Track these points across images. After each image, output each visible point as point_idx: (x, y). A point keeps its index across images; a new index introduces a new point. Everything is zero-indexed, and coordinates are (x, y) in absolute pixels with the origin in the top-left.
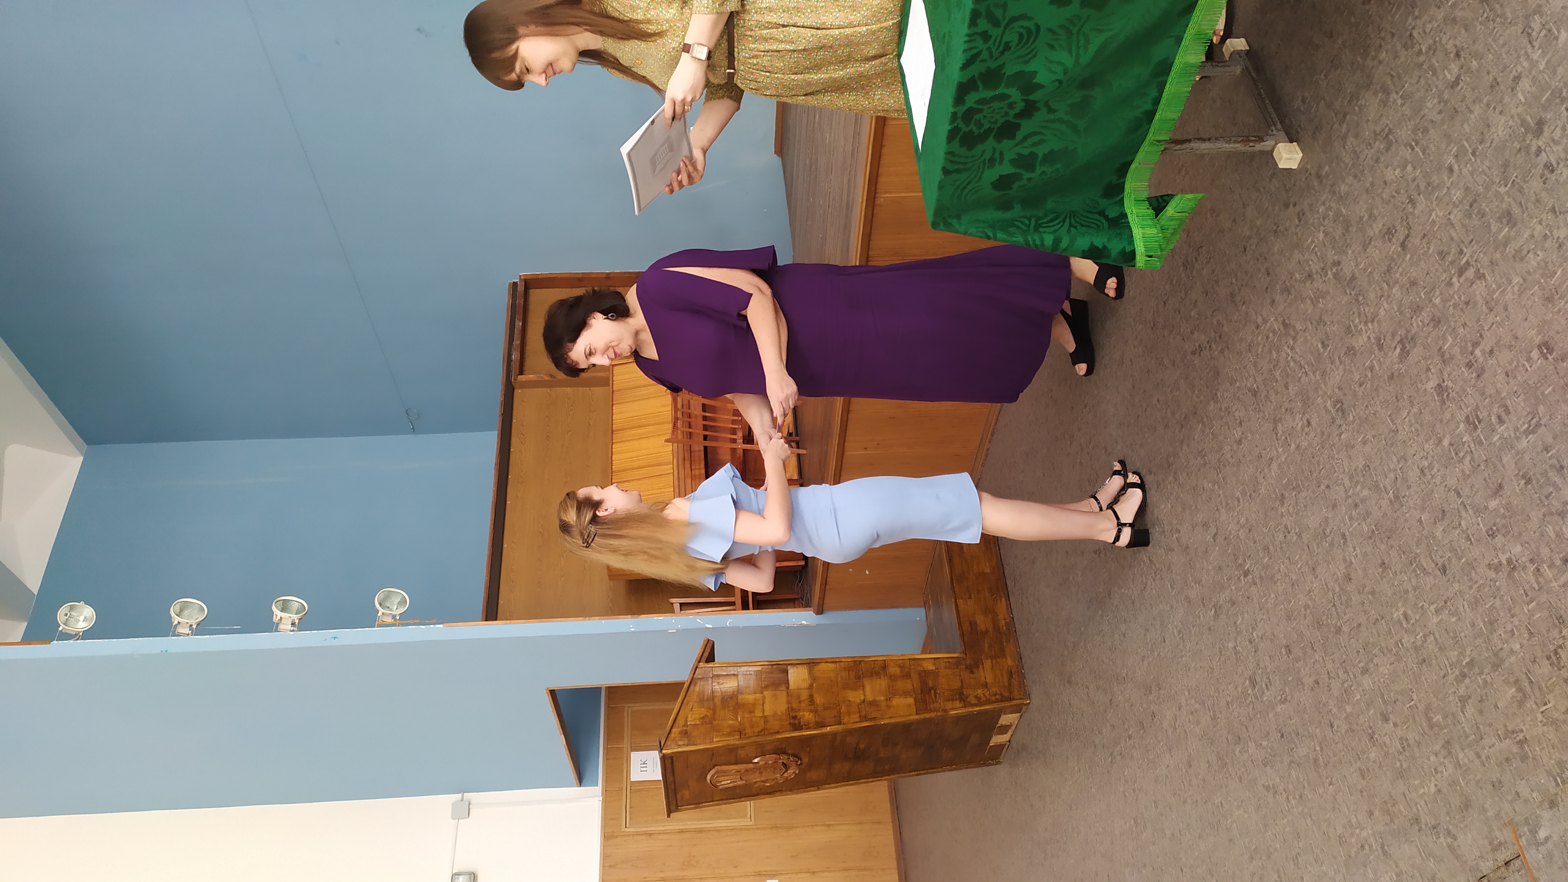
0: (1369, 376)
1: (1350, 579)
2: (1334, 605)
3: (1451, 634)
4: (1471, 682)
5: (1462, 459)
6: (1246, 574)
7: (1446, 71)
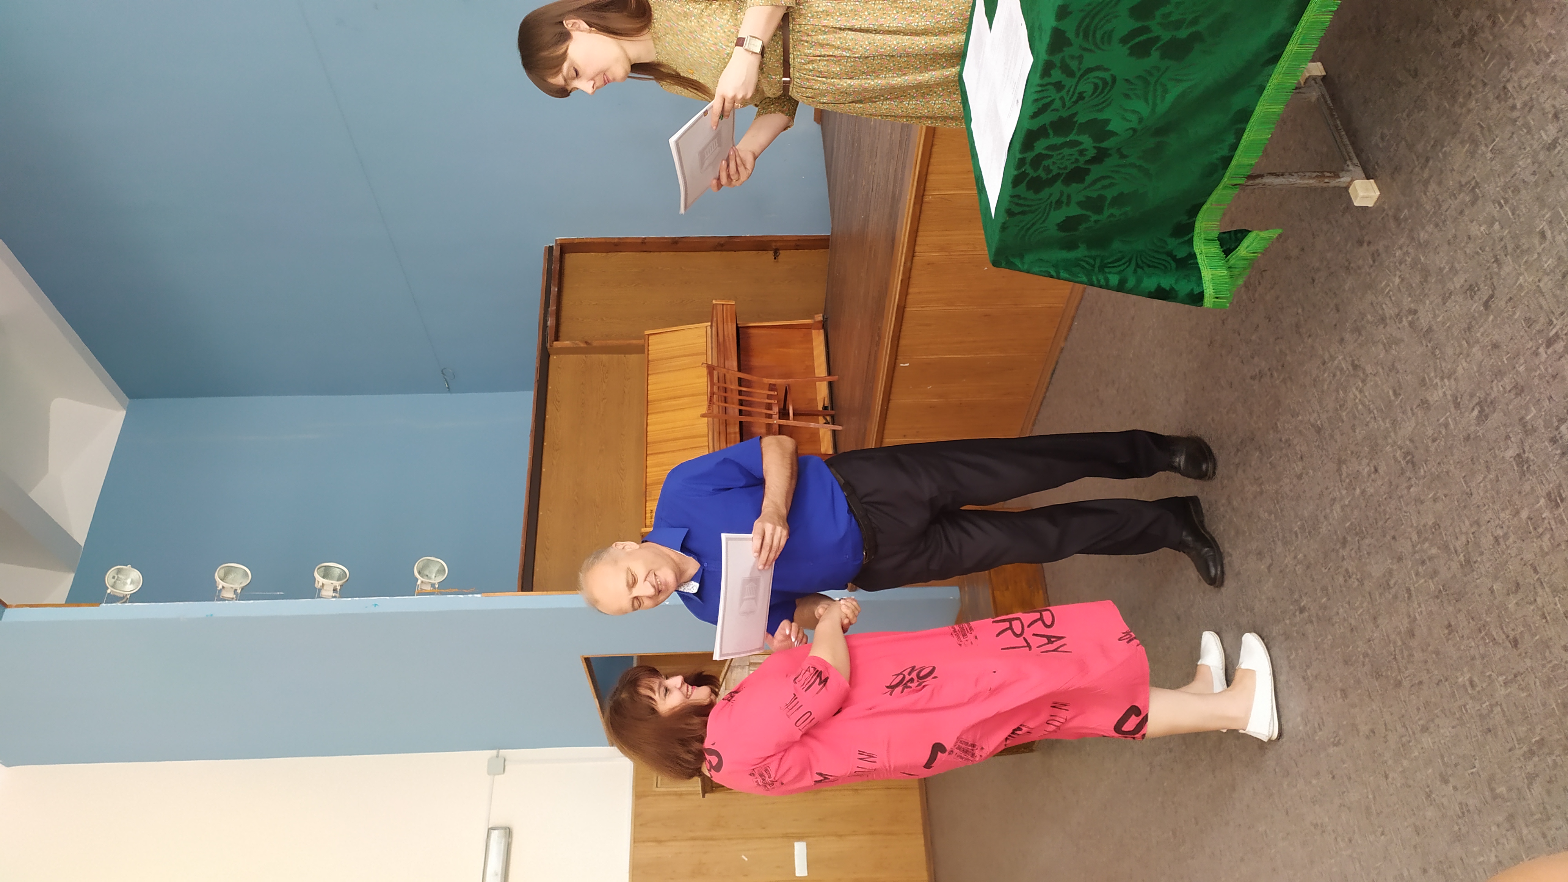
0: (1444, 433)
1: (1413, 635)
2: (1395, 659)
3: (1521, 709)
4: (1540, 760)
5: (1541, 534)
6: (1302, 610)
7: (1542, 132)
